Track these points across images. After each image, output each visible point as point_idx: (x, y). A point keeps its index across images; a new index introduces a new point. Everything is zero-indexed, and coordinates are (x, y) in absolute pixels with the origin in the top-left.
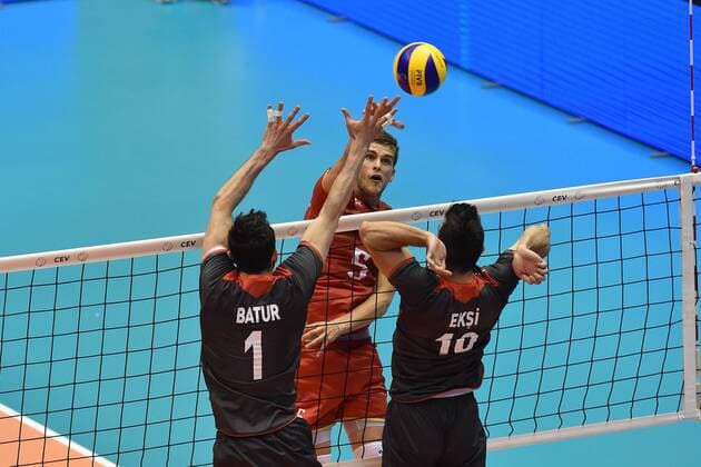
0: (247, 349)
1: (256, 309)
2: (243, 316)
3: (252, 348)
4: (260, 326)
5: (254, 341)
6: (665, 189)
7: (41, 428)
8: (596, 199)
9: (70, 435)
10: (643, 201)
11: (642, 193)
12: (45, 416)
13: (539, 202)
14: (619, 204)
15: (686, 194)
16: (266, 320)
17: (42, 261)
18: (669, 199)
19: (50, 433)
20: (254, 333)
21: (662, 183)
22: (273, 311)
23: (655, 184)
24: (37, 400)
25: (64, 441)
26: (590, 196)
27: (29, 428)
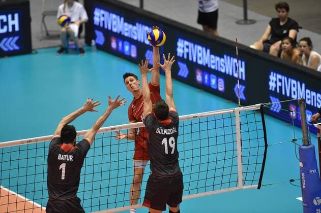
0: (60, 168)
1: (65, 156)
2: (60, 157)
3: (62, 169)
4: (65, 162)
5: (63, 167)
6: (230, 113)
7: (24, 198)
8: (207, 117)
9: (33, 200)
10: (223, 117)
11: (223, 114)
12: (25, 194)
13: (188, 118)
14: (215, 118)
15: (237, 114)
16: (68, 160)
17: (22, 142)
18: (231, 116)
19: (27, 199)
20: (63, 164)
21: (229, 111)
22: (71, 158)
23: (227, 111)
24: (22, 189)
25: (32, 202)
26: (206, 116)
27: (20, 198)
